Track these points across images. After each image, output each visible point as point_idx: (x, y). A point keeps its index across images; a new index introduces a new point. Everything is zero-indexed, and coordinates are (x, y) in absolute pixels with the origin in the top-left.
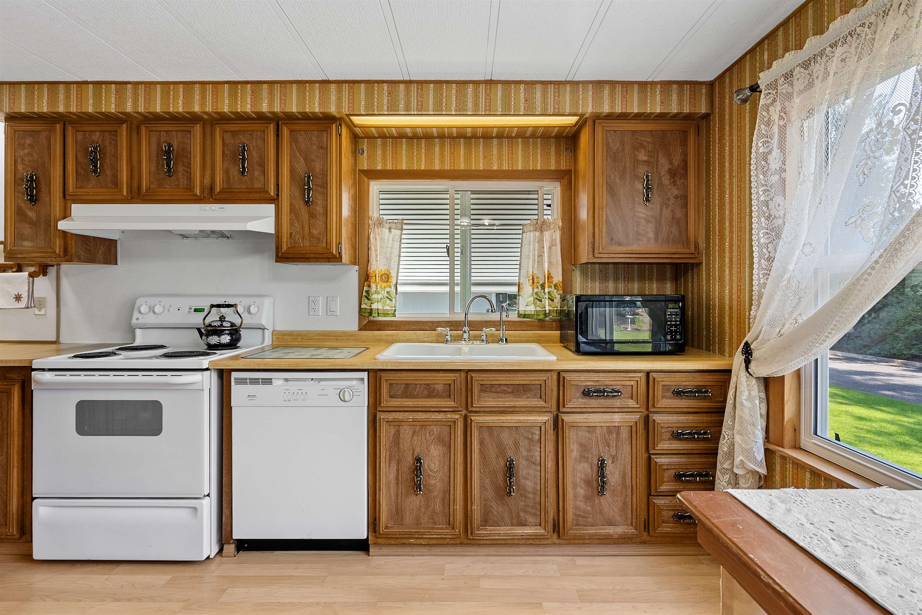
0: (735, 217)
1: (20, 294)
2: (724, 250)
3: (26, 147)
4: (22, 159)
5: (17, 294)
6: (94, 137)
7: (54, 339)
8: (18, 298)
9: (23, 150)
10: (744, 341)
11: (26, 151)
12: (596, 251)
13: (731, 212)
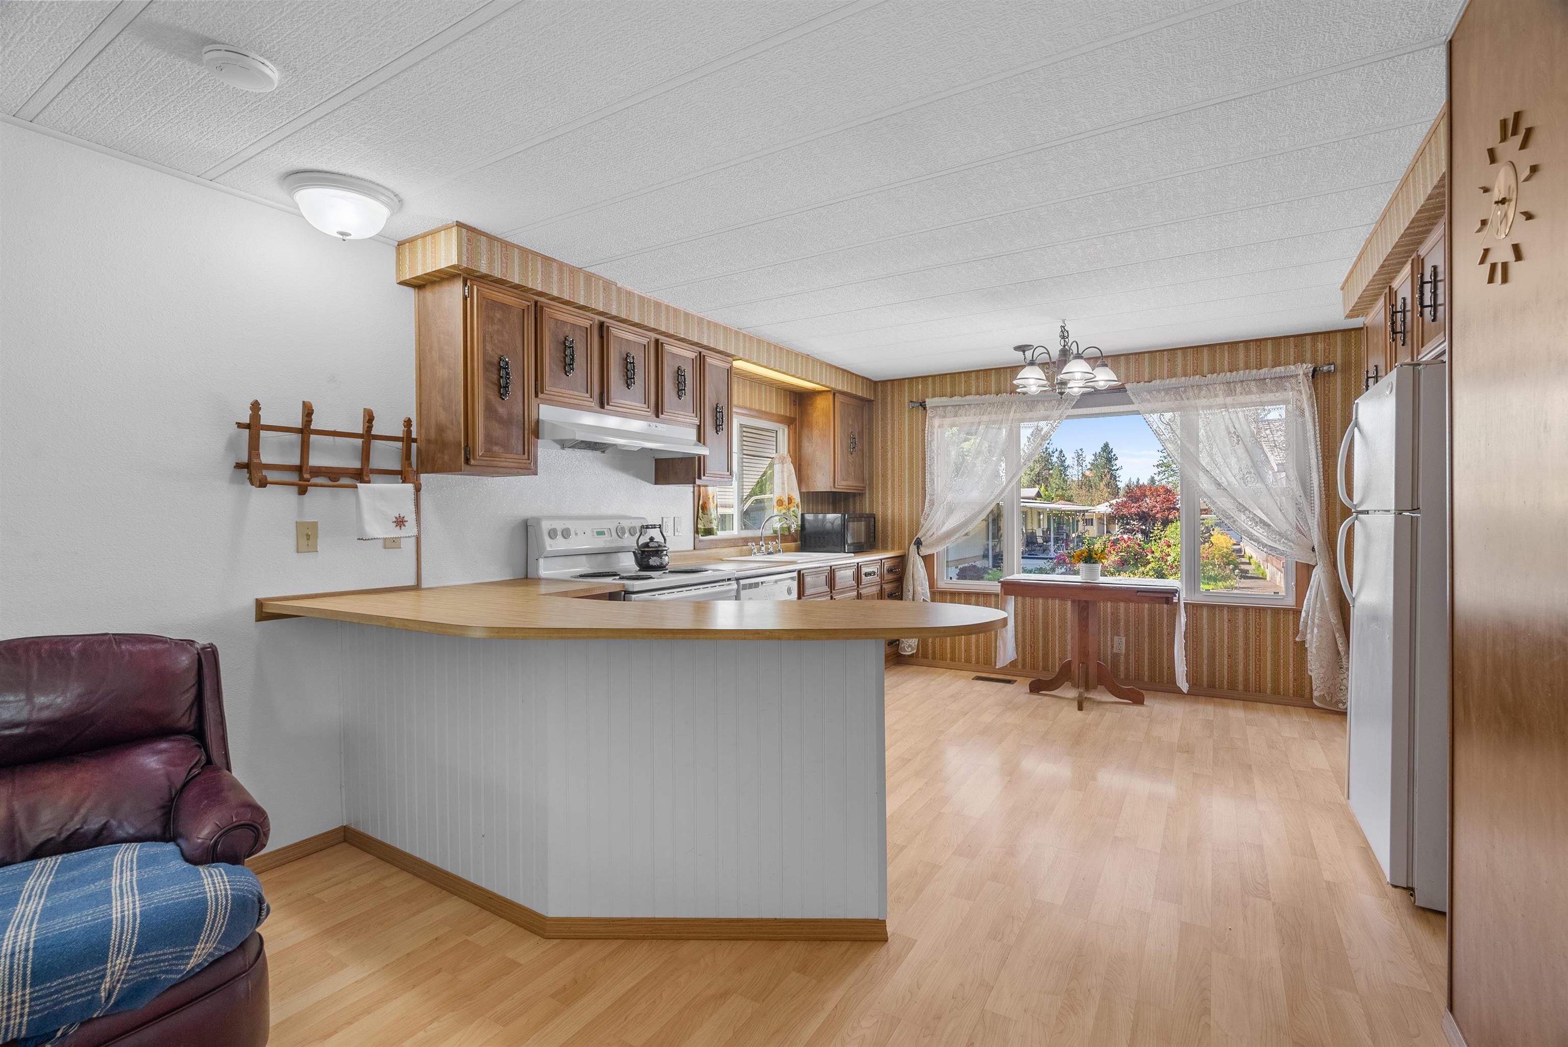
0: (896, 468)
1: (402, 516)
2: (887, 487)
3: (496, 322)
4: (491, 337)
5: (397, 516)
6: (565, 329)
7: (412, 582)
8: (400, 522)
9: (492, 325)
10: (917, 537)
11: (496, 327)
12: (836, 484)
13: (893, 465)
